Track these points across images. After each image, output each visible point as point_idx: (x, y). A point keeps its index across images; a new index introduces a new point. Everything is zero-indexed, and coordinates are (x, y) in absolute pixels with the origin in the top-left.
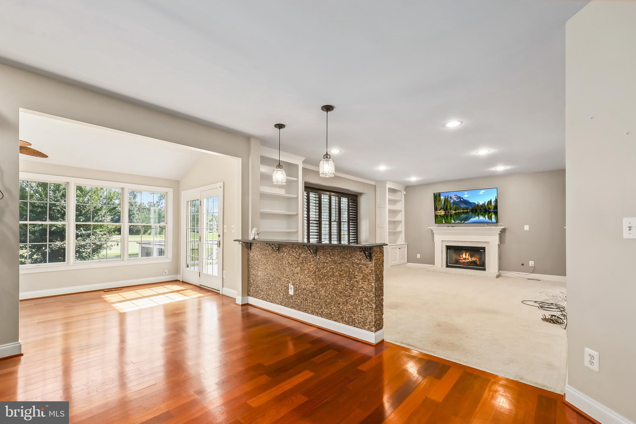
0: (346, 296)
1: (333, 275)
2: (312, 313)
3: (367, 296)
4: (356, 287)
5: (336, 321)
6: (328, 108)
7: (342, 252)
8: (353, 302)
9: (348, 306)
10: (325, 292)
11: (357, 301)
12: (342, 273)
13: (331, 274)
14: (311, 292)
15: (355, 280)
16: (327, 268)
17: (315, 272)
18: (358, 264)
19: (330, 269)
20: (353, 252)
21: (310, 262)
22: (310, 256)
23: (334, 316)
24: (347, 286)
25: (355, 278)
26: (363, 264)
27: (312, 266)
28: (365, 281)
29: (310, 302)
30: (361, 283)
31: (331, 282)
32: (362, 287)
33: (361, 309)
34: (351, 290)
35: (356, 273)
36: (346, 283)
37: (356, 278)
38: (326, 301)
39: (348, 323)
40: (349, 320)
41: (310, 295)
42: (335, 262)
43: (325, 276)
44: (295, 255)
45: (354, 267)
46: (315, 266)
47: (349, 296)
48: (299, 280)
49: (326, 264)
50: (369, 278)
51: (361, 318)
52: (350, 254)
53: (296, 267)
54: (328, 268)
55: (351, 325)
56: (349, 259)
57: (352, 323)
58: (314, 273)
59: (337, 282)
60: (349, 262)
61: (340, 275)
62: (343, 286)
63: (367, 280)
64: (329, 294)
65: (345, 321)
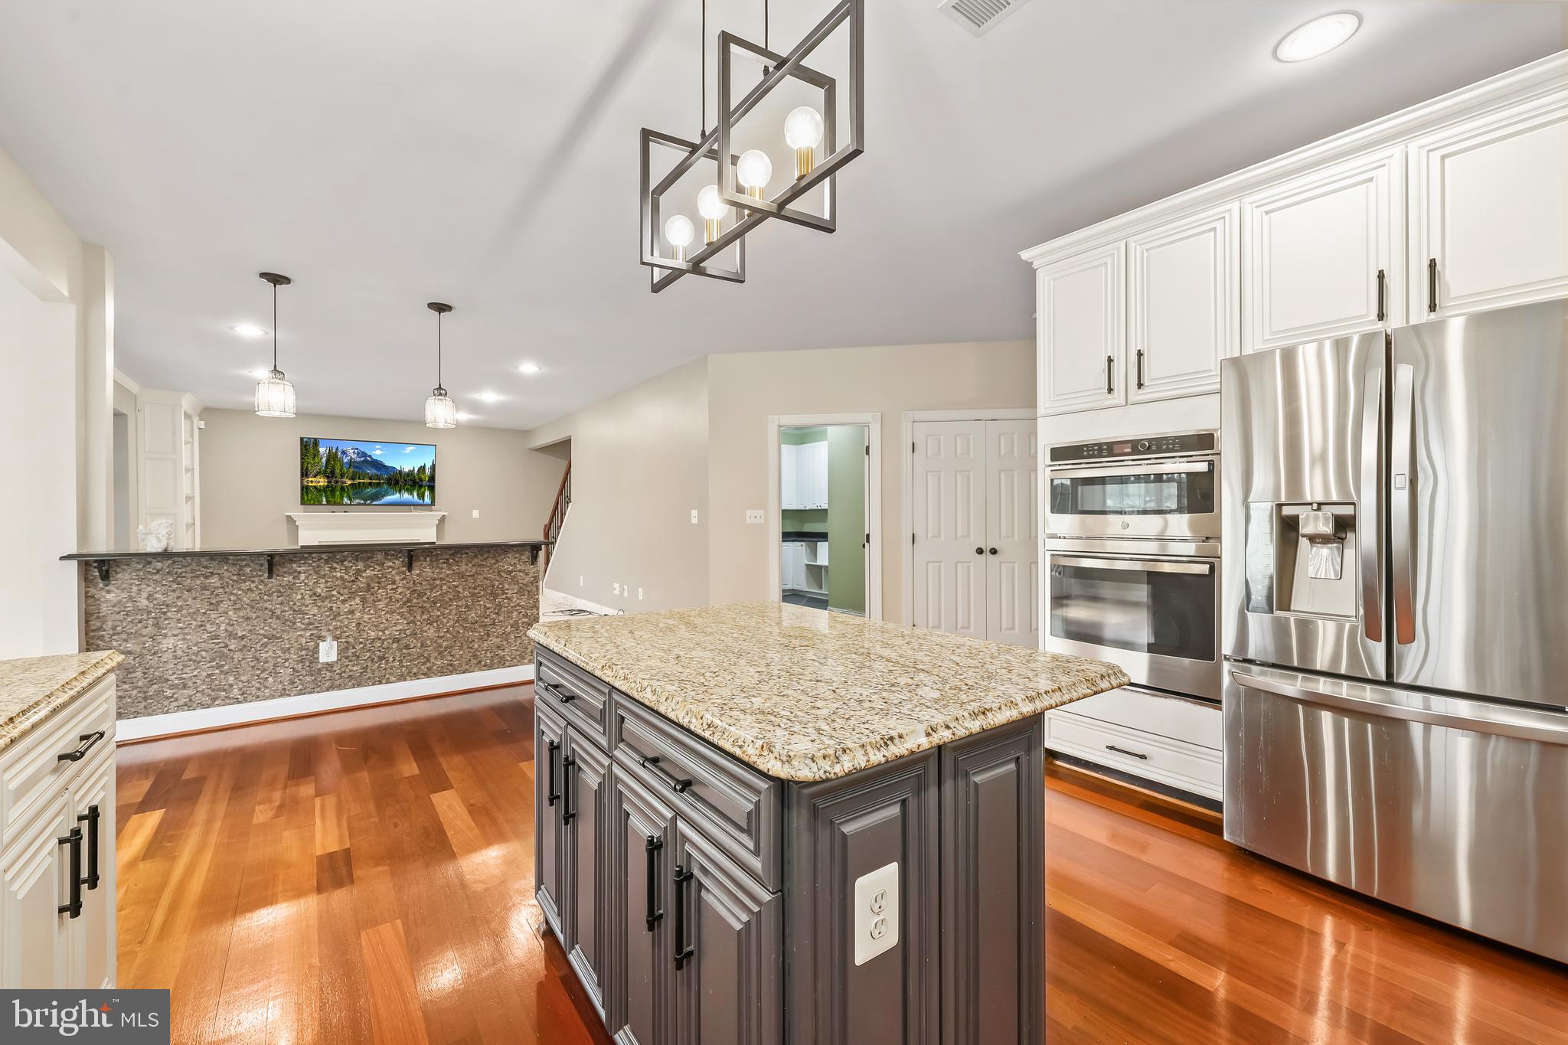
0: (486, 626)
1: (457, 597)
2: (402, 678)
3: (526, 616)
4: (506, 607)
5: (464, 672)
6: (441, 308)
7: (476, 556)
8: (501, 631)
9: (491, 641)
10: (438, 629)
11: (509, 627)
12: (476, 591)
13: (451, 596)
14: (397, 640)
15: (504, 596)
16: (441, 587)
17: (409, 601)
18: (510, 572)
19: (450, 588)
20: (500, 555)
21: (394, 583)
22: (394, 572)
23: (460, 665)
24: (489, 608)
25: (503, 594)
26: (520, 571)
27: (400, 590)
28: (524, 595)
29: (394, 660)
30: (514, 600)
31: (451, 610)
32: (518, 605)
33: (515, 637)
34: (497, 613)
35: (507, 586)
36: (485, 606)
37: (507, 593)
38: (440, 646)
39: (490, 667)
40: (492, 661)
41: (395, 645)
42: (461, 576)
43: (435, 603)
44: (339, 575)
45: (502, 577)
46: (409, 589)
47: (494, 624)
48: (359, 624)
49: (438, 582)
50: (529, 589)
51: (515, 650)
52: (494, 557)
53: (344, 601)
54: (445, 587)
55: (498, 667)
56: (491, 567)
57: (502, 663)
58: (404, 603)
59: (467, 606)
60: (491, 571)
61: (473, 595)
62: (479, 612)
63: (526, 593)
64: (447, 632)
65: (485, 666)
